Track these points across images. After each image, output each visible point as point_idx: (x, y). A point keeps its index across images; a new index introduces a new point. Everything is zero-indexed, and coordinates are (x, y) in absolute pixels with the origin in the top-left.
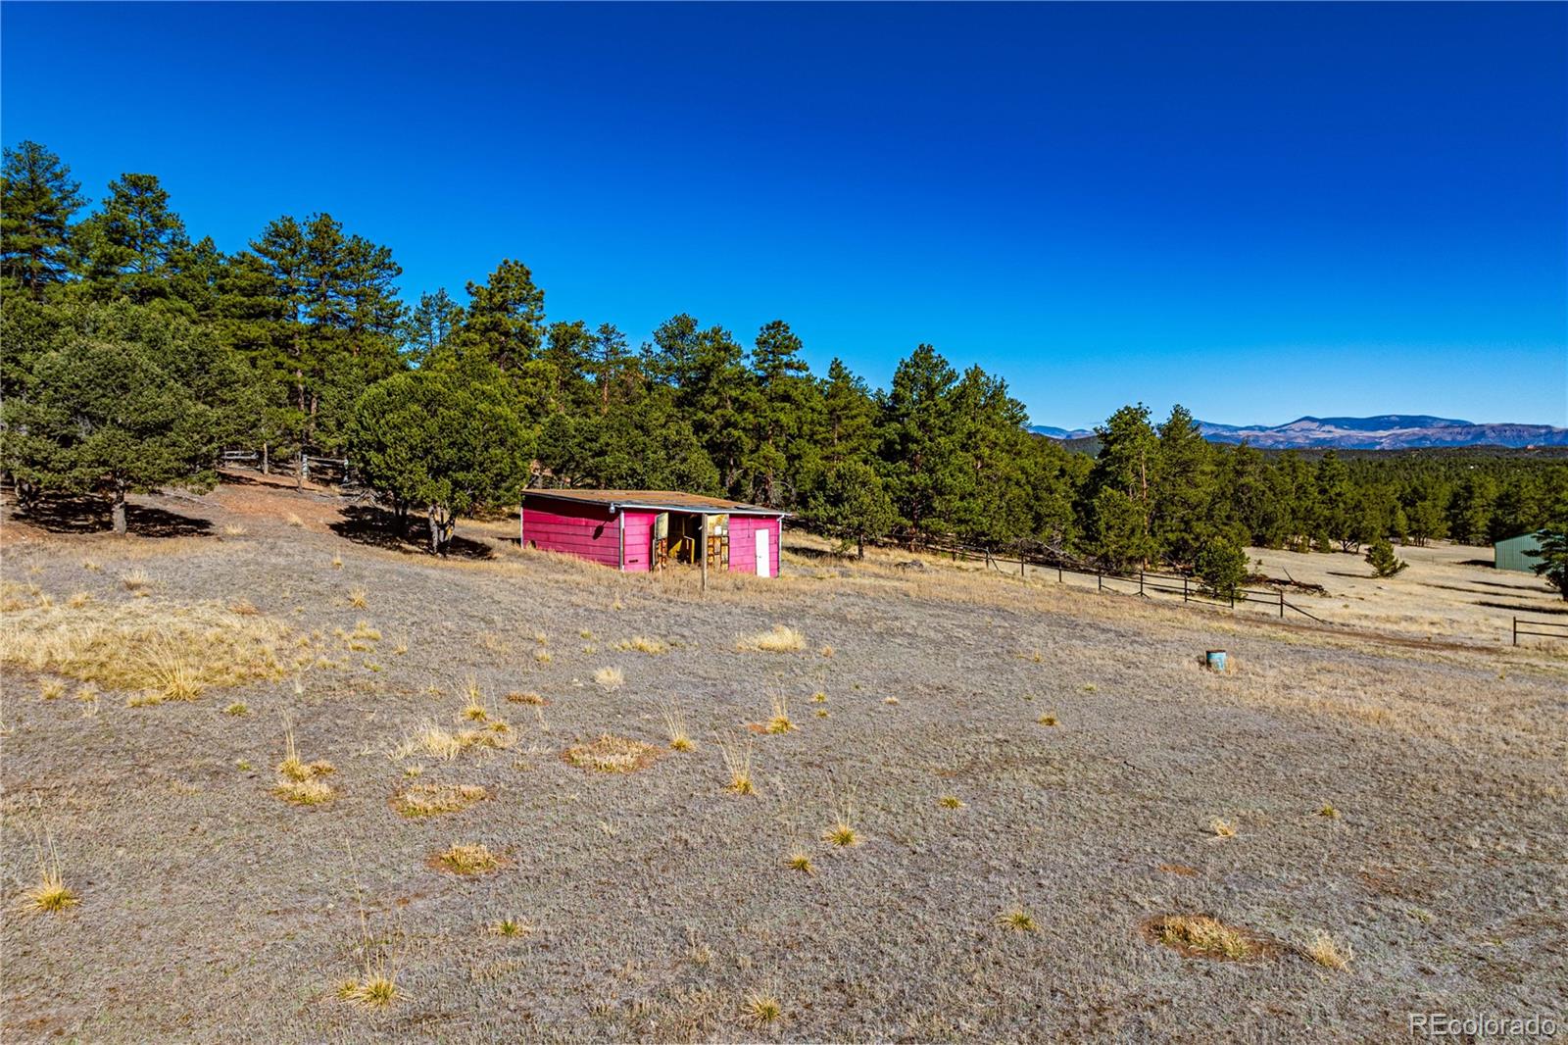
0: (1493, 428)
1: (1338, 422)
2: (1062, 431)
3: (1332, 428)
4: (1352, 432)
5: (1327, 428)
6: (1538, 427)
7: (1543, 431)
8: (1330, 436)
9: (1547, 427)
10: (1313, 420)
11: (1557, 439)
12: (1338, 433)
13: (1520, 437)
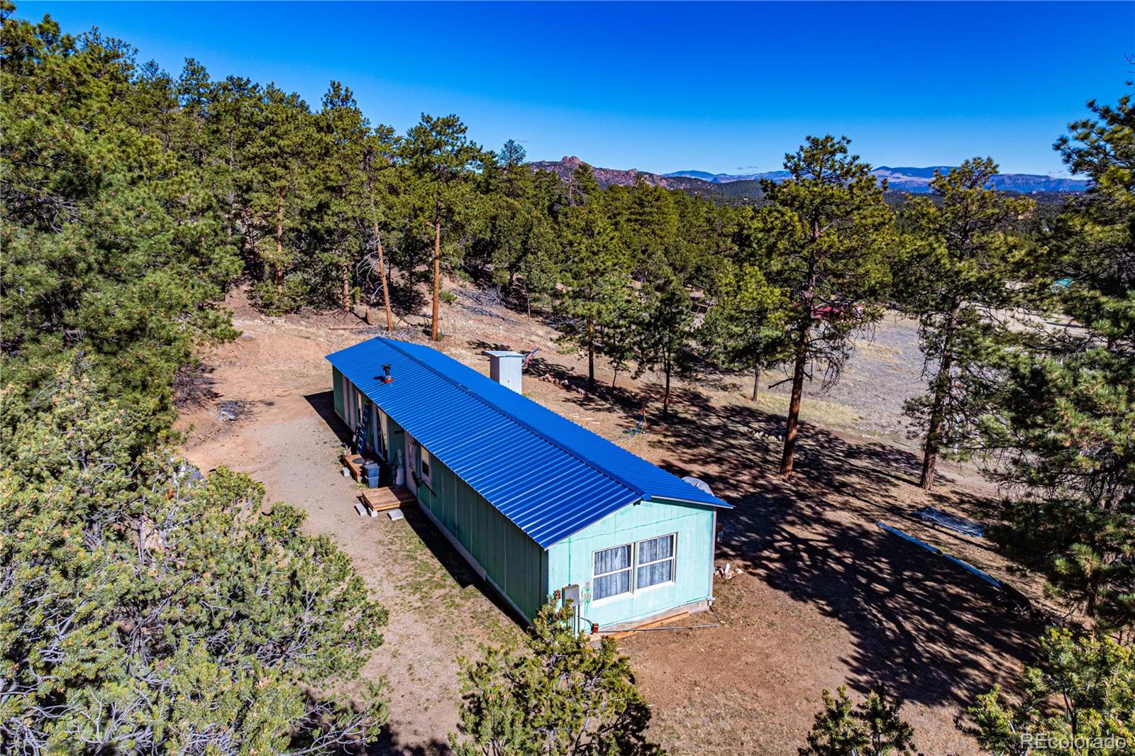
0: (1010, 177)
1: (904, 171)
2: (709, 175)
3: (900, 175)
4: (914, 179)
5: (896, 175)
6: (1040, 177)
7: (1043, 180)
8: (898, 181)
9: (1047, 177)
10: (887, 169)
11: (1053, 185)
12: (904, 178)
13: (1027, 183)
